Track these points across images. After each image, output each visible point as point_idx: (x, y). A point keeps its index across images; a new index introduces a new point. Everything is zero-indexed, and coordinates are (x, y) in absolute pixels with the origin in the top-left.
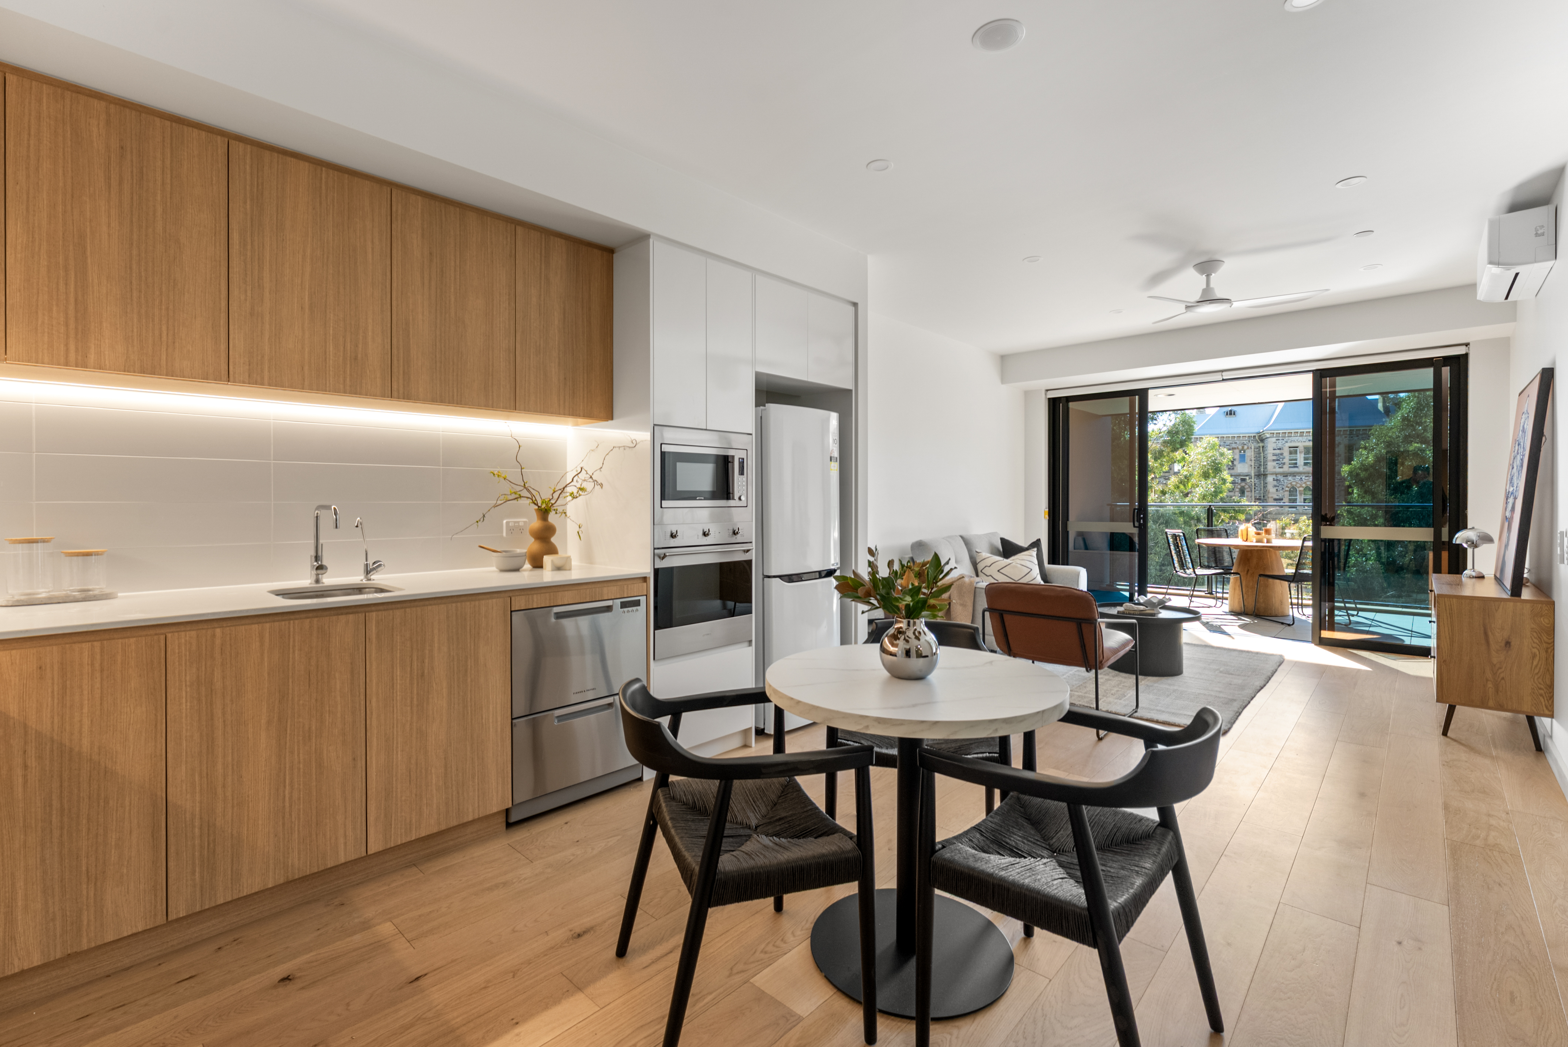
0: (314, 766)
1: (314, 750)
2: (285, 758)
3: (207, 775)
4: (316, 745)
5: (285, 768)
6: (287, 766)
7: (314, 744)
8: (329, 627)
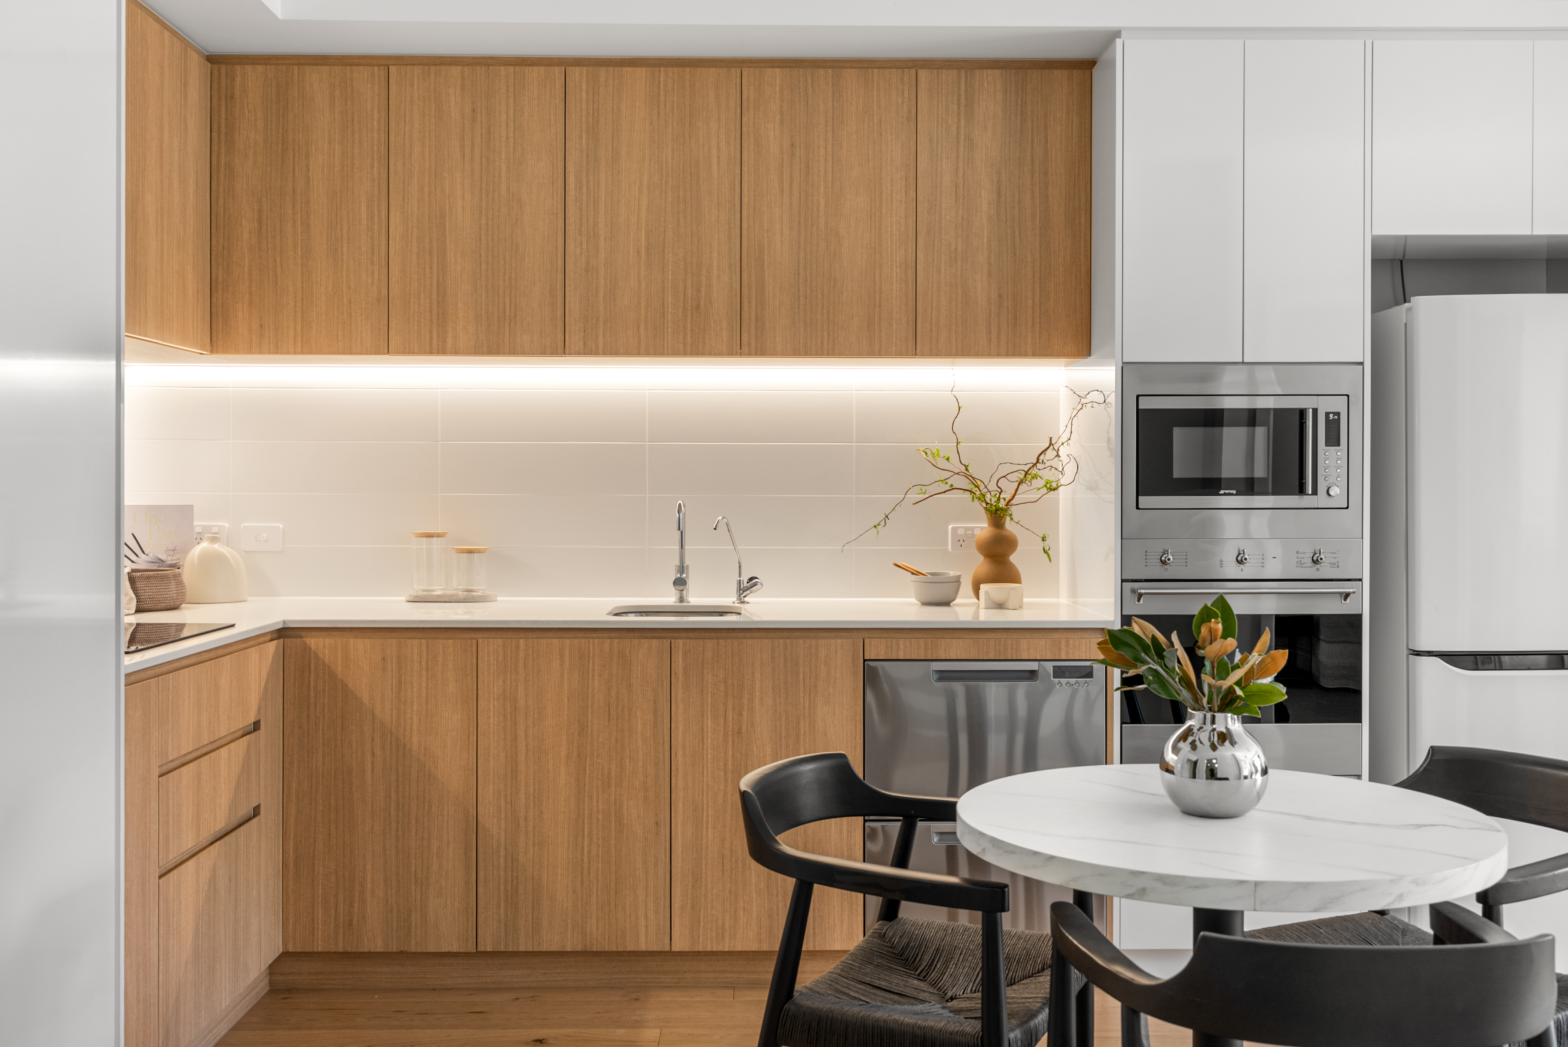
0: (613, 820)
1: (613, 800)
2: (584, 802)
3: (511, 802)
4: (615, 795)
5: (584, 814)
6: (586, 813)
7: (613, 794)
8: (630, 651)
